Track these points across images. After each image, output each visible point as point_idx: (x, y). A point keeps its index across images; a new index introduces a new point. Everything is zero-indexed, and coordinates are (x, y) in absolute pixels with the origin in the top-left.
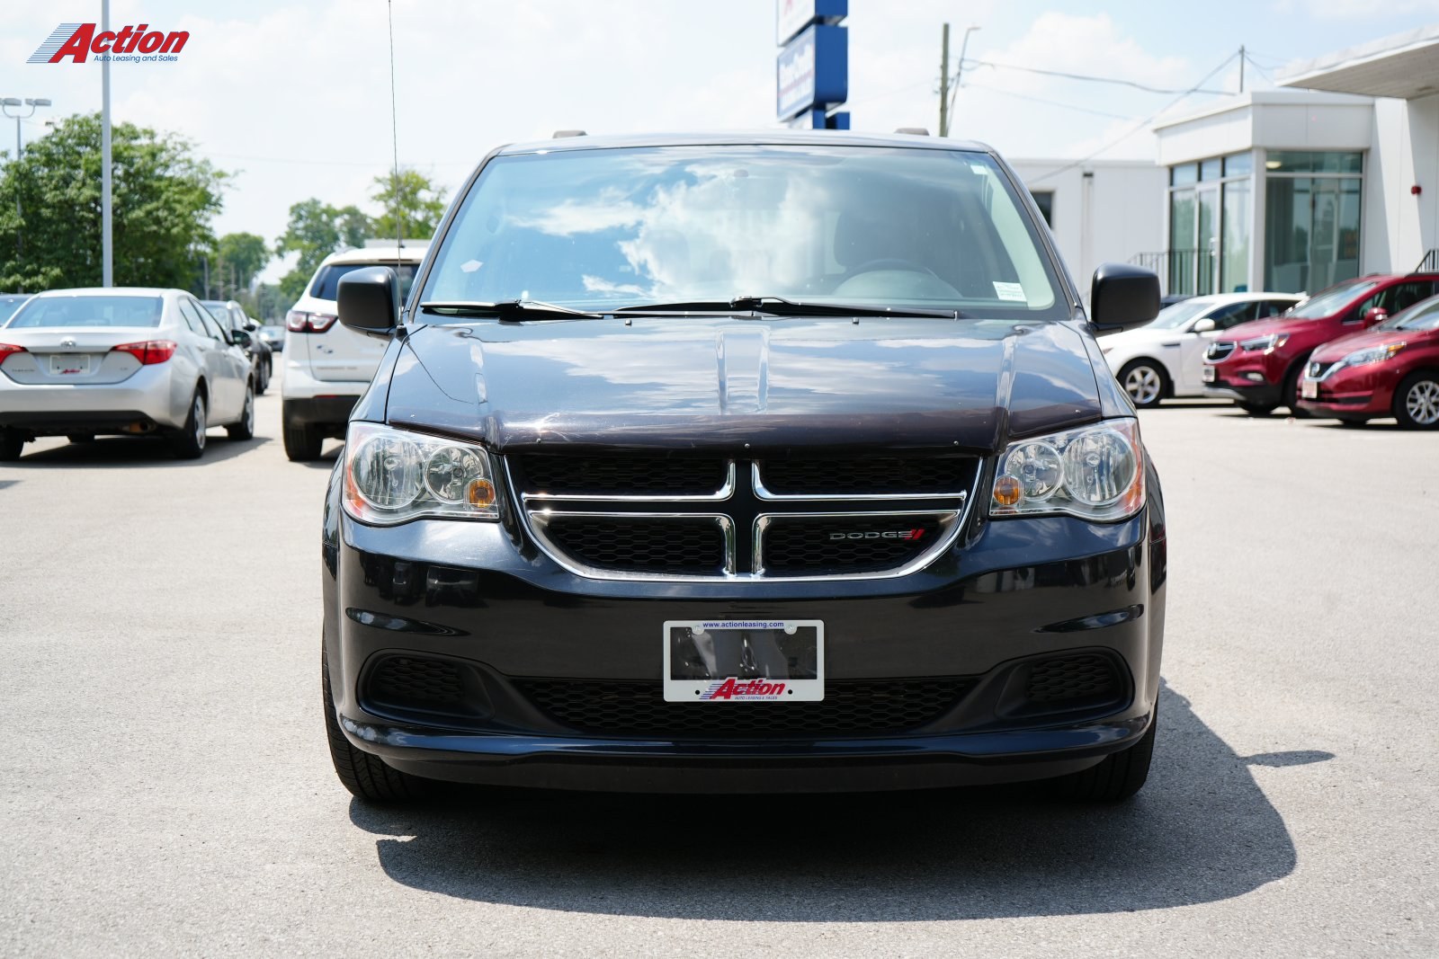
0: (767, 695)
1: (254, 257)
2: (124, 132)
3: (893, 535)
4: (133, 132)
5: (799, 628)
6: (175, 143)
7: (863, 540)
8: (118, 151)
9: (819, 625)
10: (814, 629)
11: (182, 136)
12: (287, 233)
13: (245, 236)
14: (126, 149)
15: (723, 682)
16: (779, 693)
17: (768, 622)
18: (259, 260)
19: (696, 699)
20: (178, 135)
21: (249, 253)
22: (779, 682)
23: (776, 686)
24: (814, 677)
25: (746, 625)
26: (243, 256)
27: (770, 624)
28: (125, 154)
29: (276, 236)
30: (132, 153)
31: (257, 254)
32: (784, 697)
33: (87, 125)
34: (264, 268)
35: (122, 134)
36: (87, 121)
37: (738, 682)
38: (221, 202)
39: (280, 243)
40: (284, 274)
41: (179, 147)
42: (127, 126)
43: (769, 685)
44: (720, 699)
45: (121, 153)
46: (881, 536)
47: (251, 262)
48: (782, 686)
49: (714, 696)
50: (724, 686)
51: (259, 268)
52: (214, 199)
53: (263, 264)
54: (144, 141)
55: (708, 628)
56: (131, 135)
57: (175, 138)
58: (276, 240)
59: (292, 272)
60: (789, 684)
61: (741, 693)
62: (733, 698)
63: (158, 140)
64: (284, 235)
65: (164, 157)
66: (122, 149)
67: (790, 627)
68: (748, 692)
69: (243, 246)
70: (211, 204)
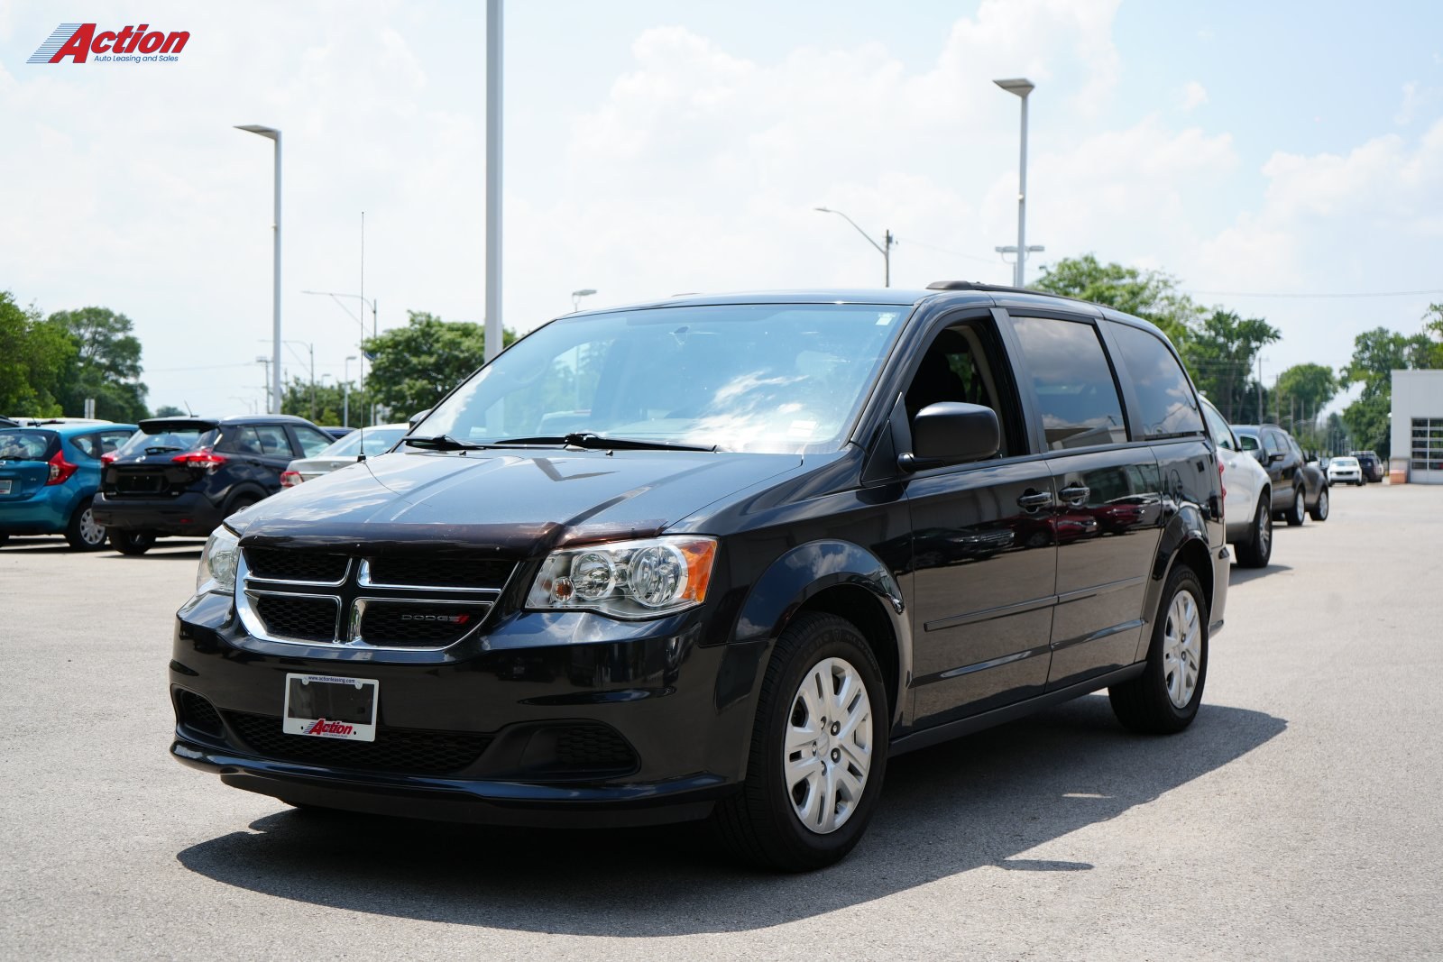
0: (341, 734)
1: (1321, 389)
2: (1110, 273)
3: (445, 618)
4: (1118, 273)
5: (364, 685)
6: (1158, 281)
7: (424, 622)
8: (1100, 290)
9: (376, 683)
10: (373, 686)
11: (1164, 274)
12: (1352, 363)
13: (1311, 367)
14: (1108, 289)
15: (317, 721)
16: (348, 733)
17: (346, 678)
18: (1326, 391)
19: (301, 732)
20: (1160, 273)
21: (1315, 384)
22: (349, 725)
23: (347, 727)
24: (370, 723)
25: (332, 680)
26: (1308, 387)
27: (347, 680)
28: (1107, 294)
29: (1342, 366)
30: (1113, 292)
31: (1323, 384)
32: (351, 737)
33: (1076, 268)
34: (1332, 399)
35: (1108, 275)
36: (1075, 264)
37: (326, 722)
38: (1279, 334)
39: (1345, 373)
40: (1347, 404)
41: (1161, 285)
42: (1114, 266)
43: (343, 727)
44: (314, 734)
45: (1103, 292)
46: (437, 616)
47: (1317, 393)
48: (351, 728)
49: (311, 732)
50: (318, 724)
51: (1327, 399)
52: (1272, 331)
53: (1332, 395)
54: (1127, 281)
55: (312, 680)
56: (1116, 275)
57: (1157, 277)
58: (1341, 371)
59: (1356, 403)
60: (356, 727)
61: (326, 731)
62: (322, 735)
63: (1141, 280)
64: (1349, 366)
65: (1146, 294)
66: (1104, 289)
67: (359, 683)
68: (330, 731)
69: (1310, 377)
70: (1268, 337)
